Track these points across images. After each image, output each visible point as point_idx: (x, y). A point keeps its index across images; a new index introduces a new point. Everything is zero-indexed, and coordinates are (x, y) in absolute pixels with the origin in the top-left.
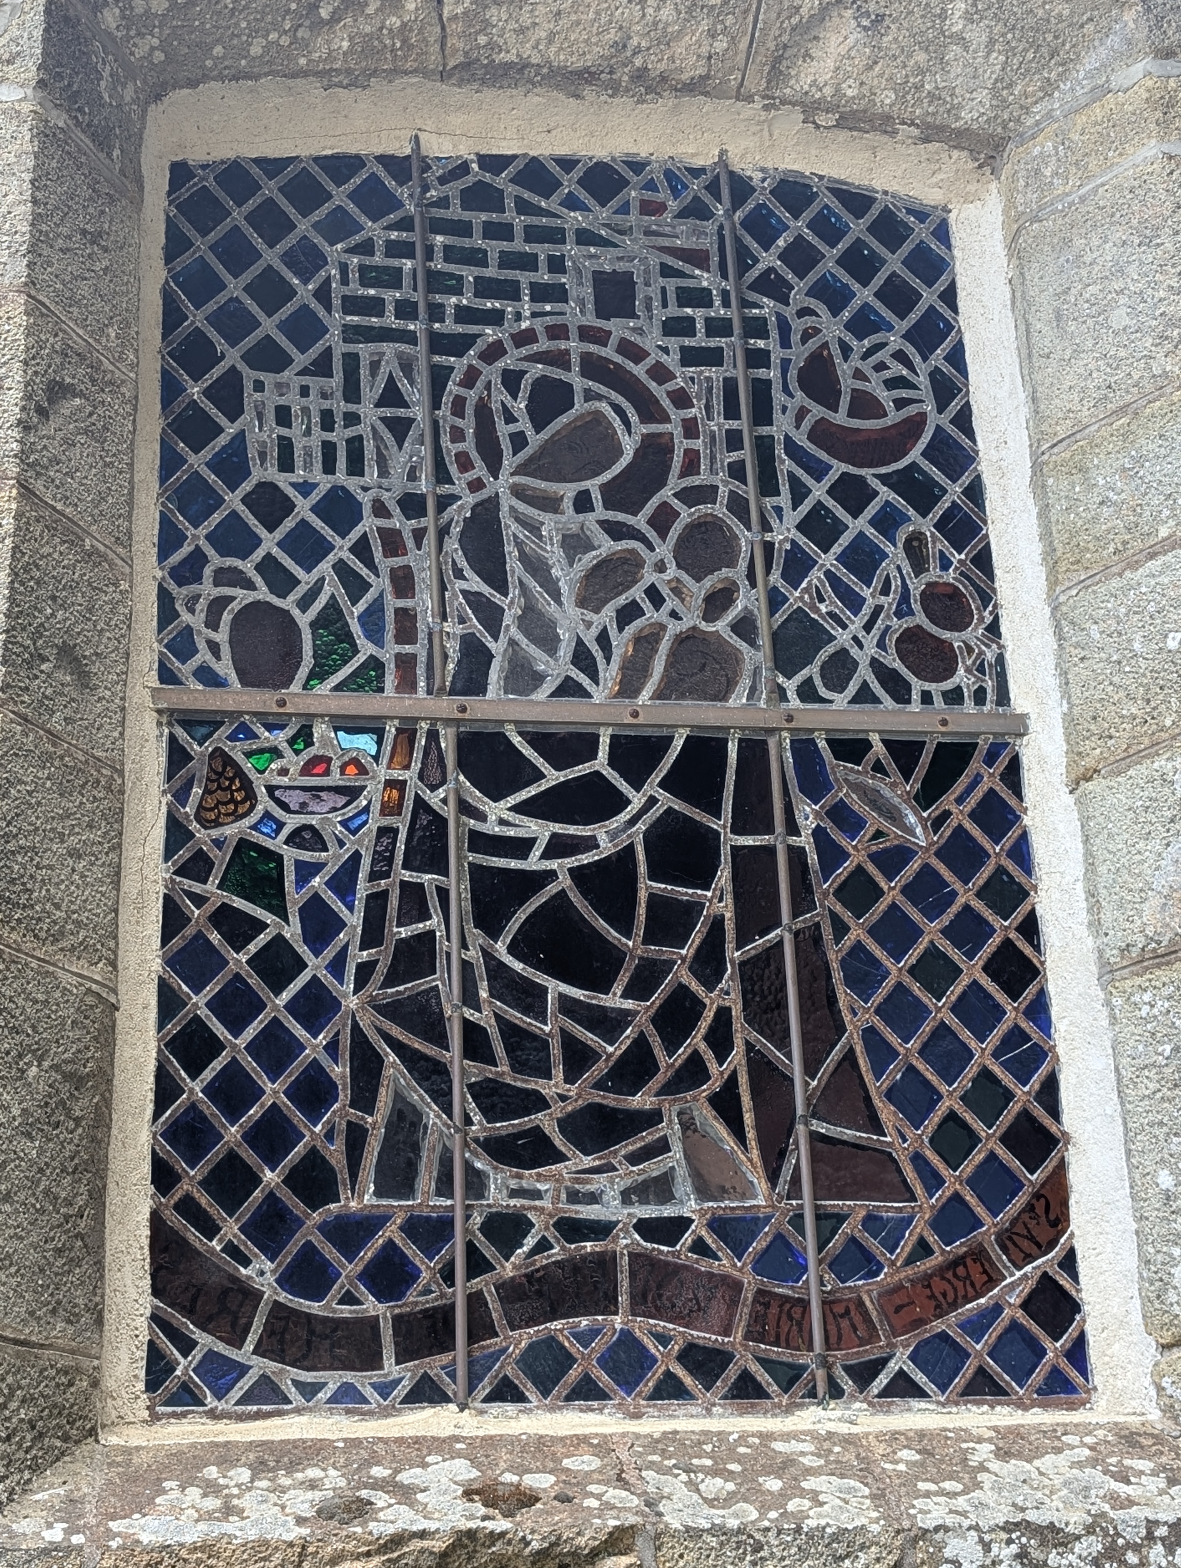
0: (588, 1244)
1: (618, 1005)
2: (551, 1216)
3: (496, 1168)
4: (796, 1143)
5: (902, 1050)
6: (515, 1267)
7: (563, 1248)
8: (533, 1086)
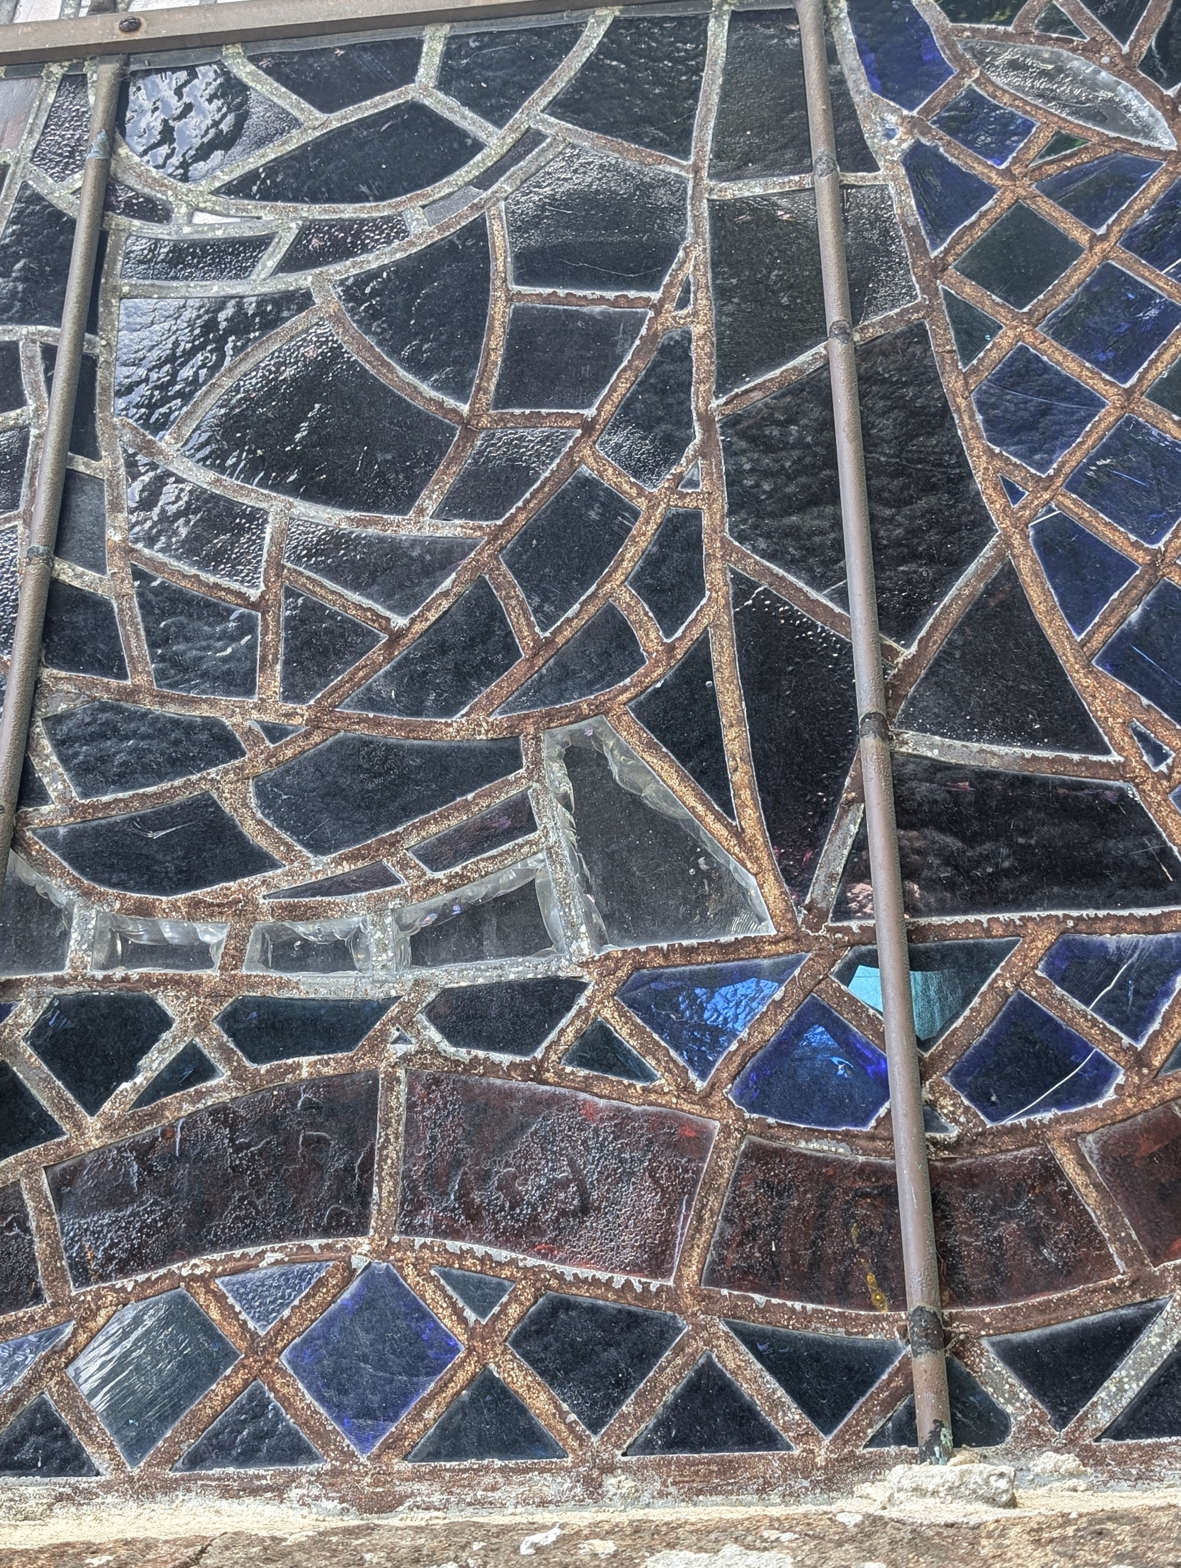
0: (305, 1060)
1: (427, 532)
2: (215, 996)
3: (86, 894)
4: (859, 785)
5: (1140, 557)
6: (110, 1126)
7: (239, 1074)
8: (204, 711)
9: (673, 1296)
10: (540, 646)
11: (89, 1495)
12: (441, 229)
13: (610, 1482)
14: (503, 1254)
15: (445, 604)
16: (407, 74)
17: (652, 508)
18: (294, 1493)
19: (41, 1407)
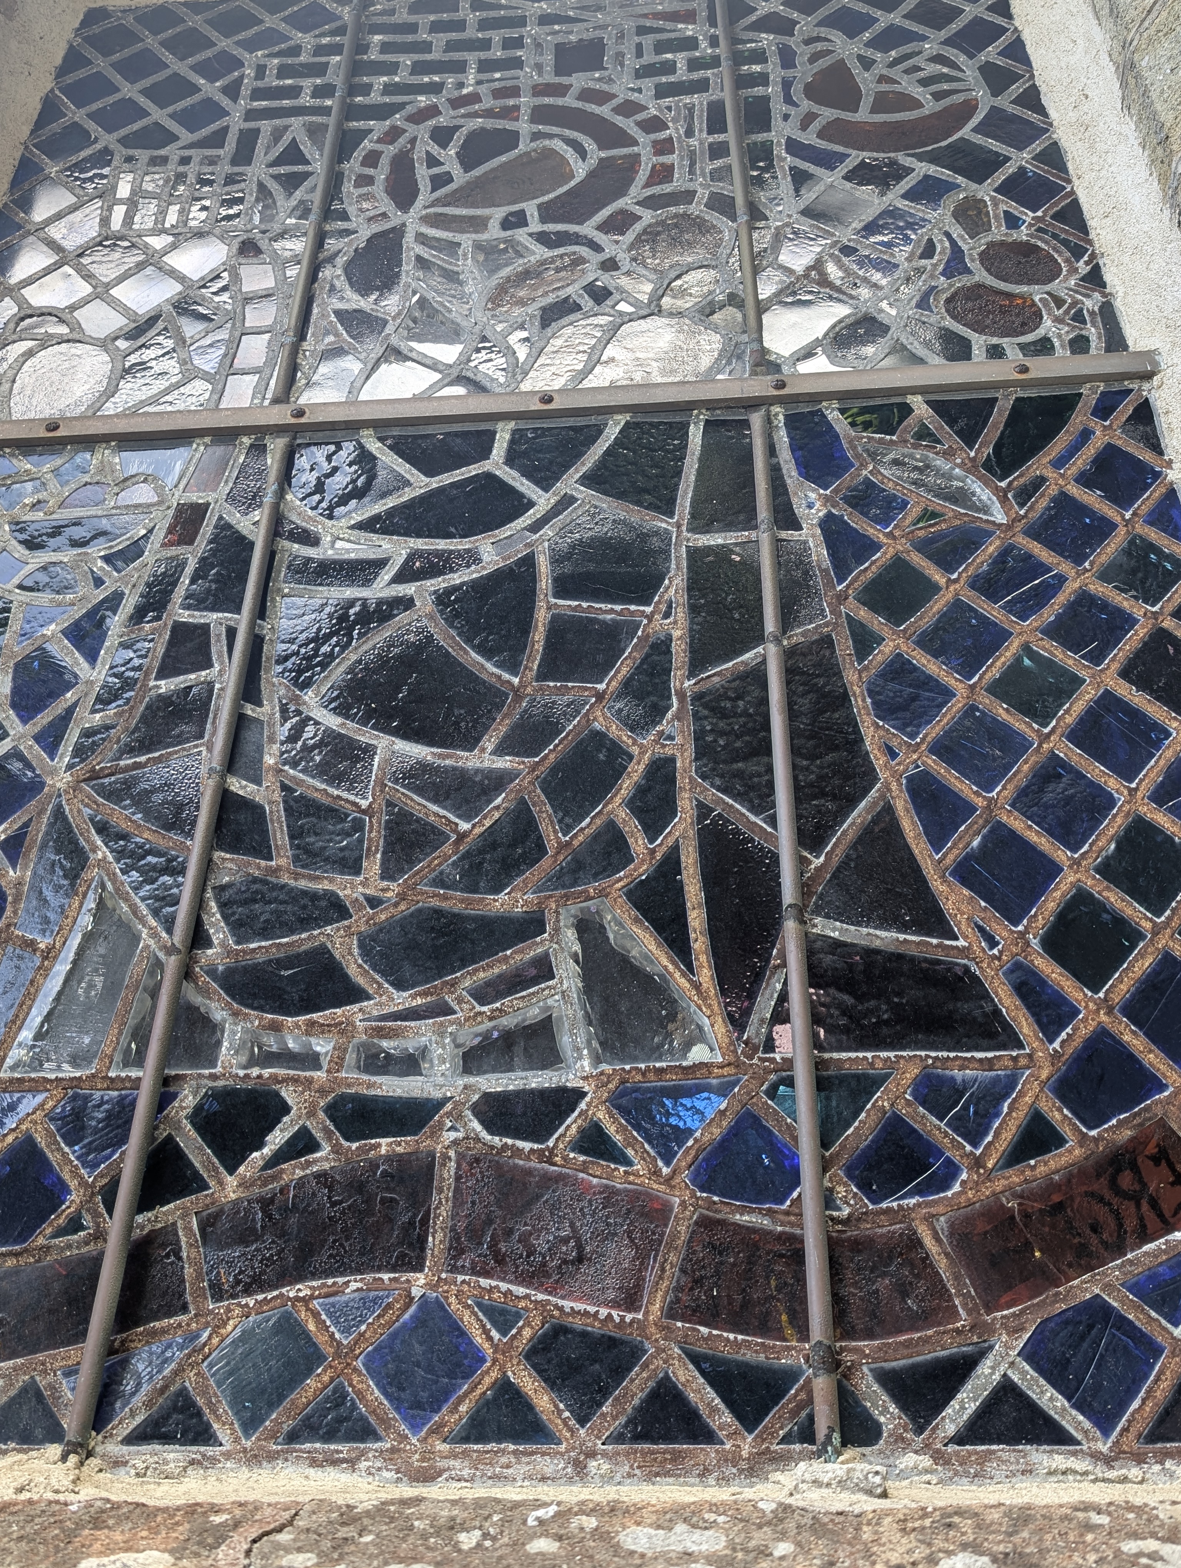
0: (384, 1141)
1: (486, 764)
2: (322, 1092)
3: (235, 1014)
4: (783, 955)
5: (980, 802)
6: (244, 1184)
7: (336, 1149)
8: (326, 885)
9: (642, 1326)
10: (562, 846)
11: (214, 1460)
12: (504, 559)
13: (592, 1464)
14: (521, 1291)
15: (497, 815)
16: (485, 453)
17: (642, 753)
18: (363, 1465)
19: (183, 1392)
